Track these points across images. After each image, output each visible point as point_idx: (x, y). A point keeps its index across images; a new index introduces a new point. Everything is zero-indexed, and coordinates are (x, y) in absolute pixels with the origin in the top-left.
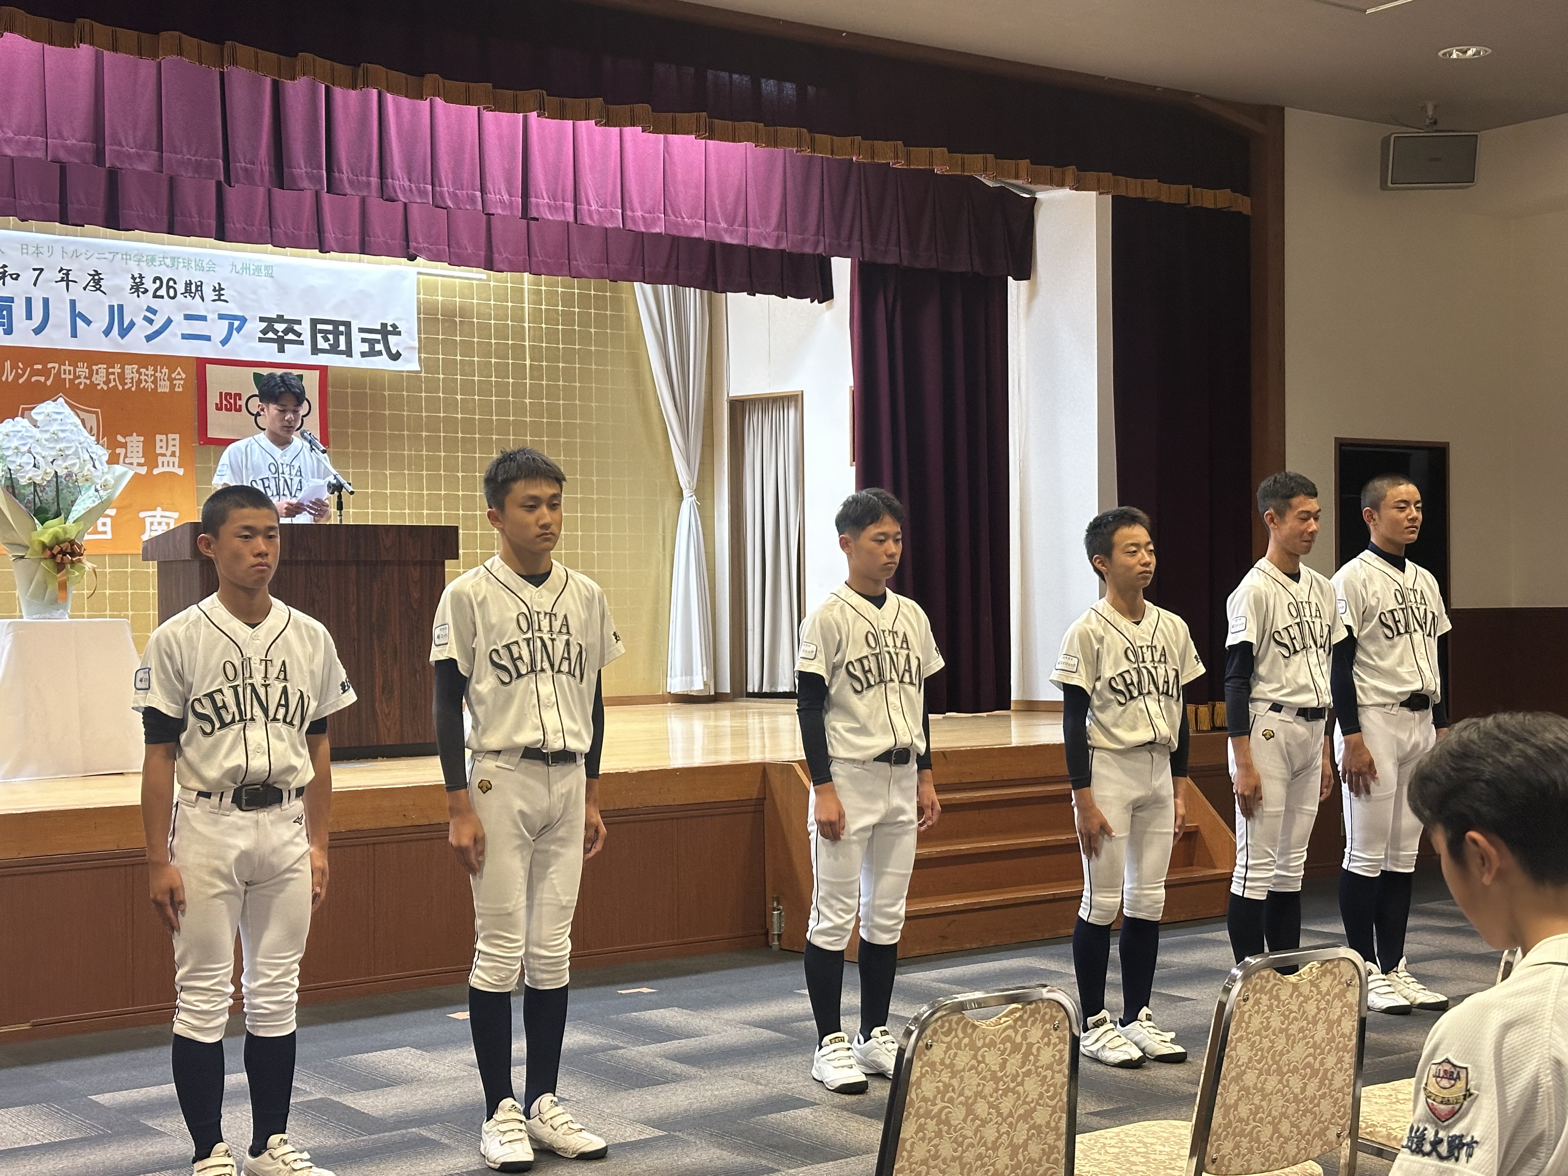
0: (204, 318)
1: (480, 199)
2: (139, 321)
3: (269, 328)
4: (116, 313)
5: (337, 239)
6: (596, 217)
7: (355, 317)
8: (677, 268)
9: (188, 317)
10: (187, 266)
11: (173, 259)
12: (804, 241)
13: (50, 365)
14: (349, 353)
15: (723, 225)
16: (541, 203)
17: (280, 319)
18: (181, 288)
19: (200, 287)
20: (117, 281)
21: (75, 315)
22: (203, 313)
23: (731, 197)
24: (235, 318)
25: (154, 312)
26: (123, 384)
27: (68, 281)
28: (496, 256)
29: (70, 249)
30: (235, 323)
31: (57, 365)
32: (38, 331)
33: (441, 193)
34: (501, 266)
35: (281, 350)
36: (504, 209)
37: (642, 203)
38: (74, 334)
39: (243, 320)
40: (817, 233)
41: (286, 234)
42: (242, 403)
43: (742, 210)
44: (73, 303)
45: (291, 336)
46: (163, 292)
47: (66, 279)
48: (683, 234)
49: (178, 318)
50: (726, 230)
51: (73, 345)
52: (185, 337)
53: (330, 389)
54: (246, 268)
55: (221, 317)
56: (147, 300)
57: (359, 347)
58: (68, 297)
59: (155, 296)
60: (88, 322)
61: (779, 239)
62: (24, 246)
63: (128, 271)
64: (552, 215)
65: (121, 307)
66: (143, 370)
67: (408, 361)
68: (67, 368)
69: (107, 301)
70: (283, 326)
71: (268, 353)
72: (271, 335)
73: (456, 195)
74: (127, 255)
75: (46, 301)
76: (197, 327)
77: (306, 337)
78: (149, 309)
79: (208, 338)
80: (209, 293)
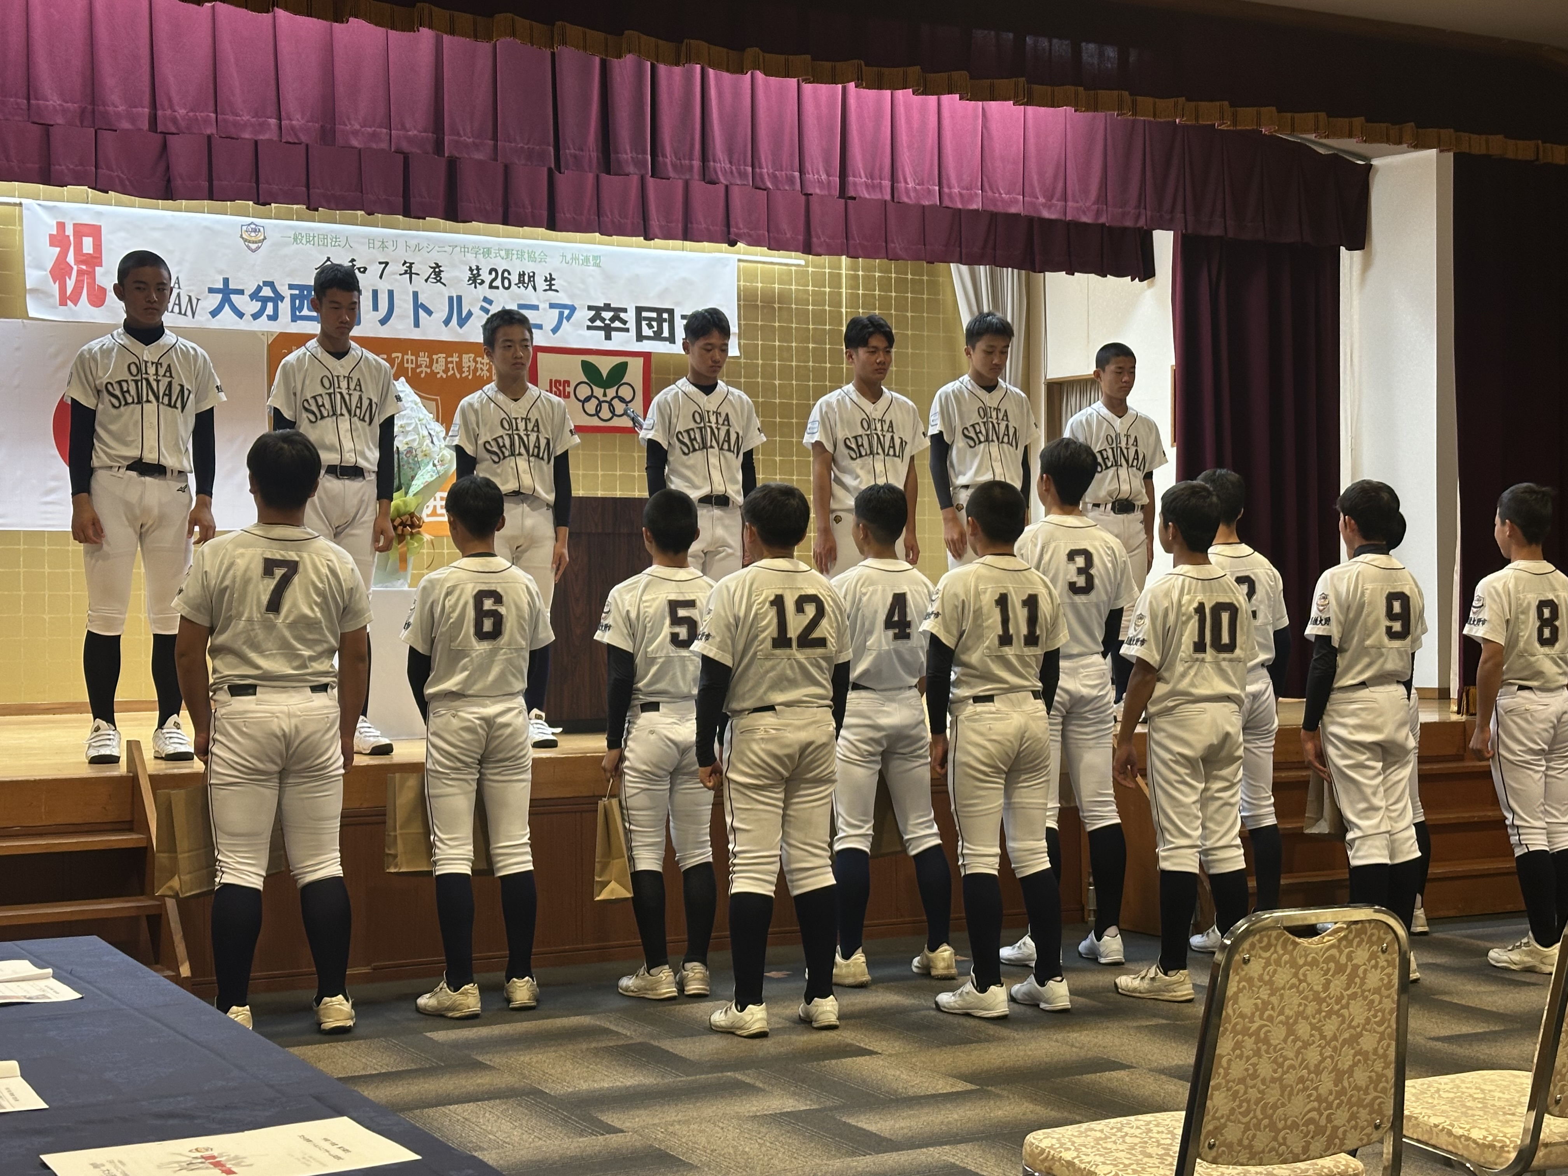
0: (536, 308)
1: (798, 181)
2: (476, 311)
3: (597, 317)
4: (455, 303)
5: (661, 227)
6: (912, 194)
7: (678, 304)
8: (994, 248)
10: (521, 257)
11: (507, 251)
12: (1124, 215)
13: (394, 355)
14: (672, 339)
15: (1041, 200)
16: (859, 181)
17: (607, 307)
18: (515, 279)
19: (532, 277)
20: (456, 273)
21: (418, 306)
22: (535, 303)
23: (1050, 172)
24: (565, 306)
25: (490, 302)
26: (461, 372)
27: (411, 274)
28: (814, 240)
29: (413, 243)
30: (566, 311)
31: (400, 355)
32: (383, 322)
33: (761, 174)
34: (819, 250)
35: (608, 337)
36: (821, 188)
37: (960, 179)
38: (417, 324)
39: (573, 309)
40: (1138, 207)
41: (613, 222)
42: (570, 389)
43: (1060, 185)
44: (416, 295)
45: (617, 324)
46: (498, 283)
47: (409, 271)
48: (1000, 209)
50: (1044, 205)
51: (415, 335)
53: (653, 376)
54: (575, 259)
55: (552, 306)
56: (483, 291)
58: (411, 289)
59: (491, 287)
60: (429, 313)
61: (1098, 213)
62: (371, 241)
63: (465, 263)
64: (869, 193)
65: (459, 298)
66: (479, 359)
68: (410, 357)
69: (446, 292)
70: (611, 314)
71: (596, 340)
72: (598, 323)
73: (775, 176)
74: (465, 249)
75: (391, 293)
77: (632, 325)
78: (485, 299)
80: (541, 284)
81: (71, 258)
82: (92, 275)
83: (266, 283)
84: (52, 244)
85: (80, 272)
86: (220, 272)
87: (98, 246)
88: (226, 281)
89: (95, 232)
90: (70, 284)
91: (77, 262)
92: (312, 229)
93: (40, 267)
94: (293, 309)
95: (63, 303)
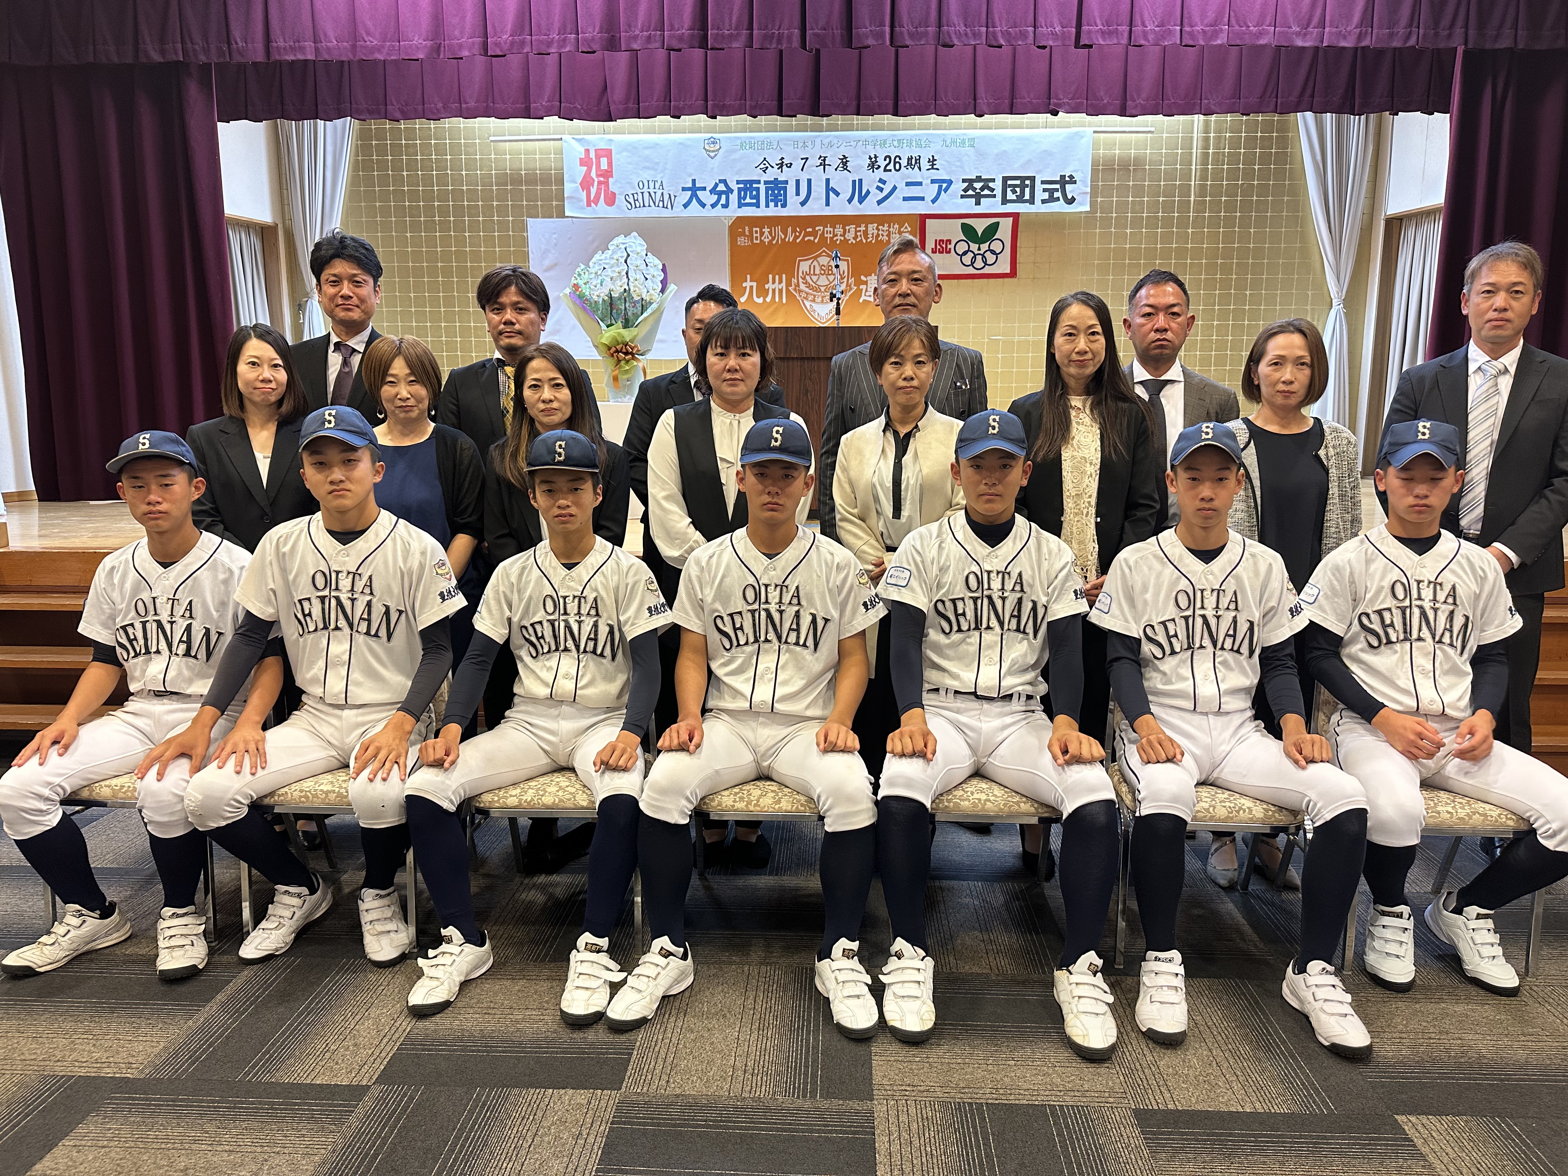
0: (920, 184)
1: (1032, 34)
2: (873, 190)
3: (970, 187)
4: (857, 185)
6: (1151, 37)
7: (1039, 172)
8: (1312, 96)
9: (908, 184)
10: (910, 145)
11: (899, 141)
13: (816, 228)
14: (1032, 201)
15: (1295, 28)
16: (1093, 30)
17: (979, 179)
18: (904, 162)
19: (918, 160)
20: (859, 162)
21: (829, 189)
22: (920, 180)
24: (943, 181)
25: (884, 182)
26: (867, 238)
28: (1129, 103)
29: (826, 141)
30: (943, 185)
31: (821, 228)
32: (803, 204)
33: (994, 33)
34: (1134, 112)
35: (978, 203)
37: (1203, 16)
38: (828, 204)
39: (950, 182)
40: (1410, 25)
41: (947, 104)
42: (952, 246)
43: (1318, 12)
44: (828, 181)
45: (986, 192)
46: (891, 167)
47: (824, 164)
48: (1248, 41)
49: (901, 185)
50: (1298, 34)
51: (827, 212)
52: (905, 199)
53: (1019, 230)
54: (953, 142)
55: (933, 181)
56: (880, 174)
57: (1040, 195)
58: (824, 177)
59: (885, 170)
60: (837, 194)
61: (1361, 37)
62: (795, 142)
63: (864, 153)
65: (861, 181)
66: (880, 227)
67: (1081, 204)
68: (829, 229)
69: (851, 177)
70: (981, 184)
71: (968, 206)
72: (970, 192)
74: (866, 142)
75: (809, 181)
76: (914, 191)
77: (998, 192)
78: (881, 181)
79: (922, 199)
80: (925, 164)
81: (593, 174)
82: (607, 184)
83: (720, 181)
84: (581, 165)
85: (600, 183)
86: (690, 175)
87: (610, 164)
88: (694, 181)
89: (608, 154)
90: (593, 191)
91: (598, 176)
92: (753, 138)
93: (574, 182)
94: (739, 198)
95: (589, 205)
